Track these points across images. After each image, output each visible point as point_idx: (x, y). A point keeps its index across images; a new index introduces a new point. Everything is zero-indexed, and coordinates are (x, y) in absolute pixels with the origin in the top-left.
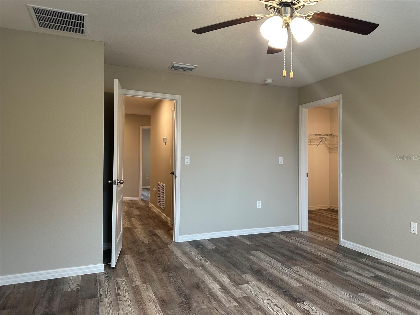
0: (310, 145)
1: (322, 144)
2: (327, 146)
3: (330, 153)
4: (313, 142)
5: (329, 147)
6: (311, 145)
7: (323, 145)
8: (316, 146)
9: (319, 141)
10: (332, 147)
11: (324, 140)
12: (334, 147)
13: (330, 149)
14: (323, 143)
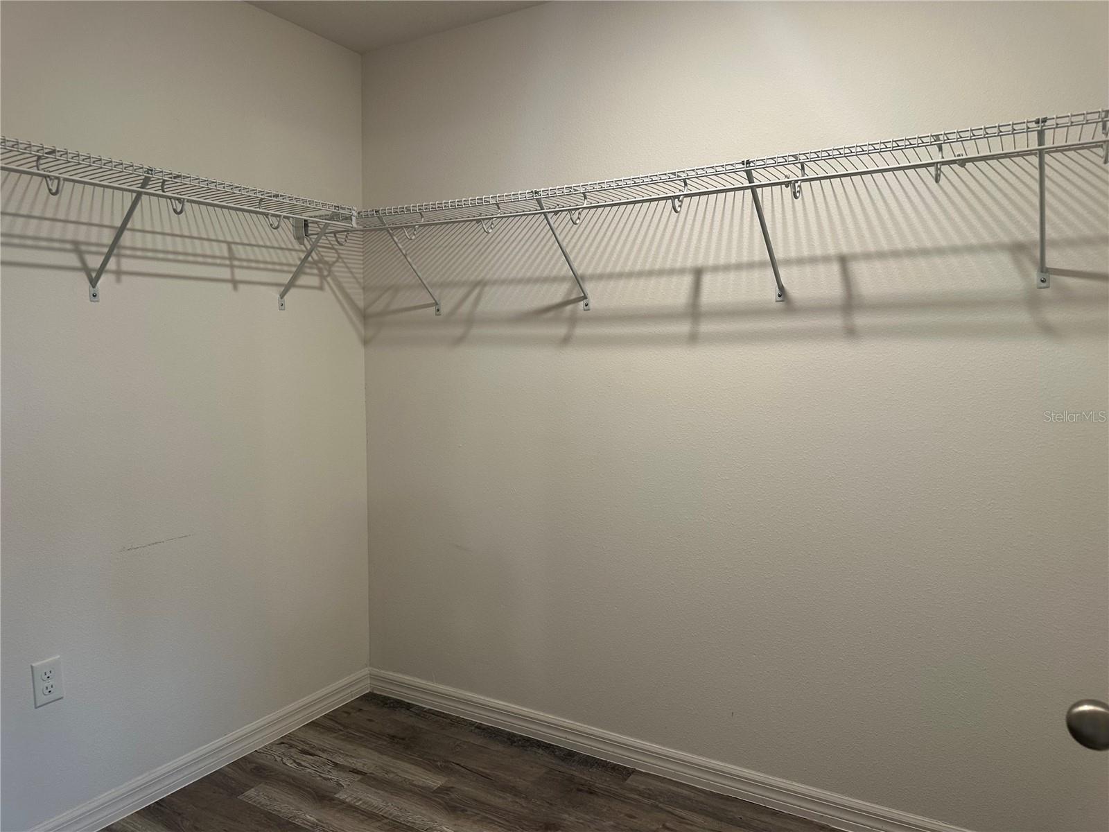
0: (230, 286)
1: (314, 281)
2: (347, 296)
3: (366, 342)
4: (251, 264)
5: (361, 304)
6: (235, 283)
7: (321, 288)
8: (274, 293)
9: (295, 258)
10: (379, 307)
11: (330, 256)
12: (394, 307)
13: (365, 316)
14: (322, 277)
